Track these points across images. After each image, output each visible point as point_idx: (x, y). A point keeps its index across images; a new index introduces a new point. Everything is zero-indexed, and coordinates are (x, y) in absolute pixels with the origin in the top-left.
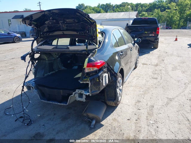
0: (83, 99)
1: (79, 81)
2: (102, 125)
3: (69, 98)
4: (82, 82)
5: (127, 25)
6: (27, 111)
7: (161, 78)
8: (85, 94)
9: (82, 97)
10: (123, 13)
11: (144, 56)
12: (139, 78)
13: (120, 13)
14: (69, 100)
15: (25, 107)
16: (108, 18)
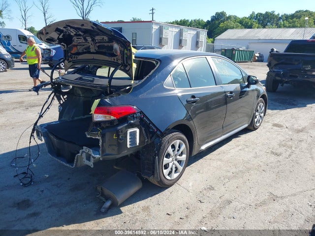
0: (91, 164)
1: (86, 133)
2: (121, 212)
3: (76, 158)
4: (89, 137)
5: (270, 52)
6: (34, 165)
7: (290, 155)
8: (93, 155)
9: (89, 160)
10: (292, 30)
11: (288, 110)
12: (246, 149)
13: (287, 29)
14: (75, 160)
15: (32, 160)
16: (262, 38)
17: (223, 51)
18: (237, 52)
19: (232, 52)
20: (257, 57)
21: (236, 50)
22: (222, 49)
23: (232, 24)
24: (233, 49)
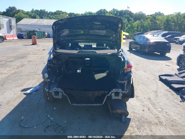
0: (120, 97)
6: (52, 118)
8: (122, 92)
16: (46, 24)
17: (28, 32)
18: (37, 32)
19: (34, 33)
20: (47, 35)
21: (36, 31)
22: (27, 31)
23: (23, 15)
24: (34, 31)
